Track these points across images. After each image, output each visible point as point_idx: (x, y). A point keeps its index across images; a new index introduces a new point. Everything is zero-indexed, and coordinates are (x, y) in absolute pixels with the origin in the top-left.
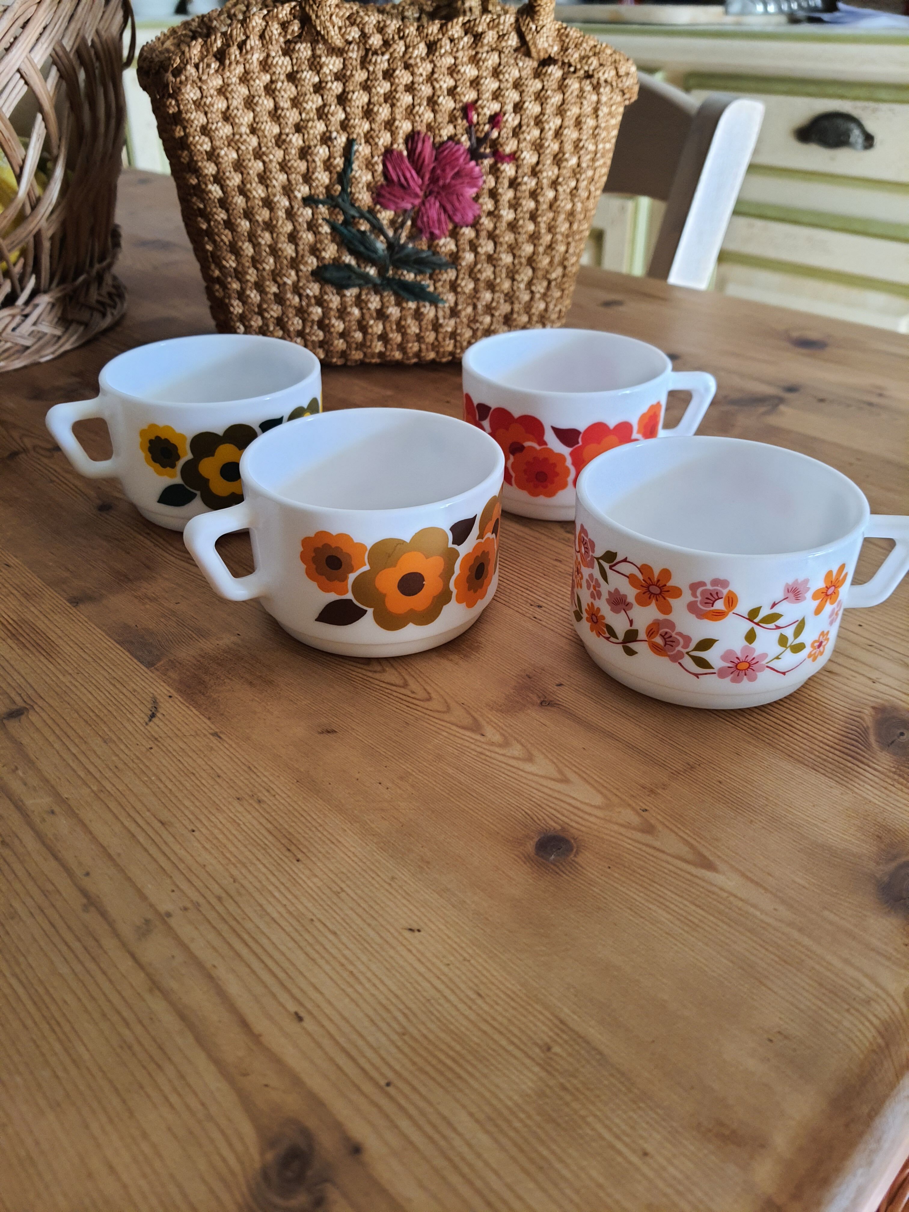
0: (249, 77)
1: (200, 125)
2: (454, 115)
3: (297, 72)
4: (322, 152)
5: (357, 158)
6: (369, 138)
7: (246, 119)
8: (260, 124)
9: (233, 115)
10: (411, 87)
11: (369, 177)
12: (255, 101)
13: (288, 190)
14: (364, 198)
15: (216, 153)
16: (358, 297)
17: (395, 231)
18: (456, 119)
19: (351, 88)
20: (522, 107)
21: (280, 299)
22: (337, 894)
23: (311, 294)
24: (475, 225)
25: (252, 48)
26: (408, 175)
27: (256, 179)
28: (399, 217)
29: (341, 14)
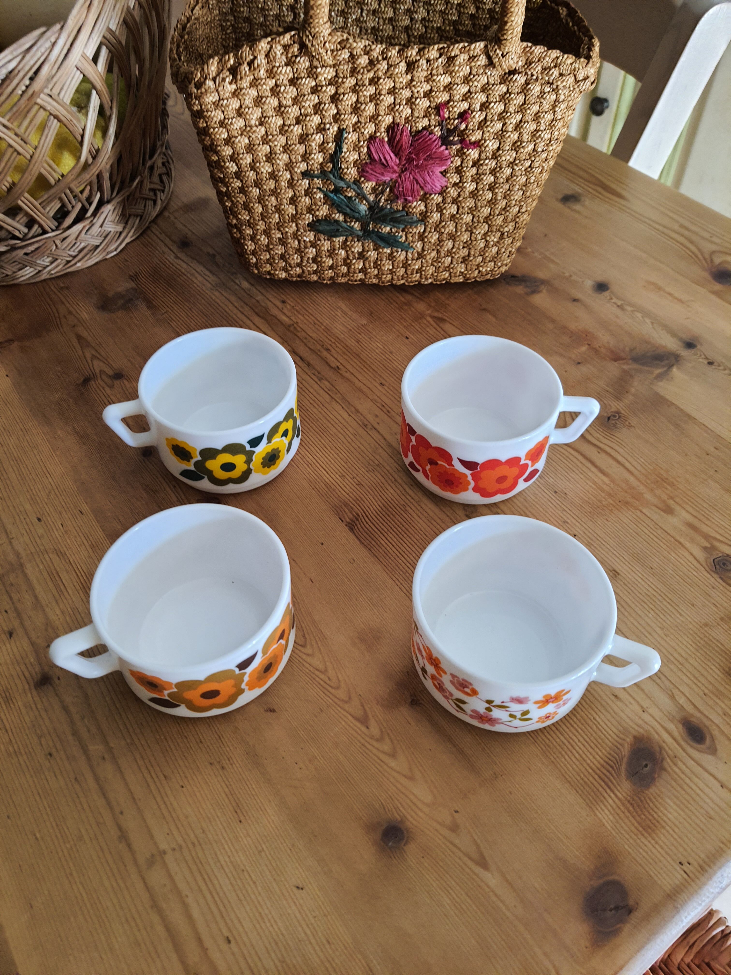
0: (257, 83)
1: (218, 120)
2: (429, 112)
3: (298, 79)
4: (318, 138)
5: (347, 144)
6: (356, 127)
7: (255, 115)
8: (267, 119)
9: (245, 112)
10: (393, 91)
11: (356, 157)
12: (263, 101)
13: (289, 166)
14: (352, 173)
15: (232, 141)
16: (345, 242)
17: (376, 197)
18: (430, 115)
19: (342, 91)
20: (488, 107)
21: (283, 242)
22: (260, 852)
23: (308, 240)
24: (443, 192)
25: (258, 66)
26: (388, 158)
27: (264, 158)
28: (380, 186)
29: (334, 40)
